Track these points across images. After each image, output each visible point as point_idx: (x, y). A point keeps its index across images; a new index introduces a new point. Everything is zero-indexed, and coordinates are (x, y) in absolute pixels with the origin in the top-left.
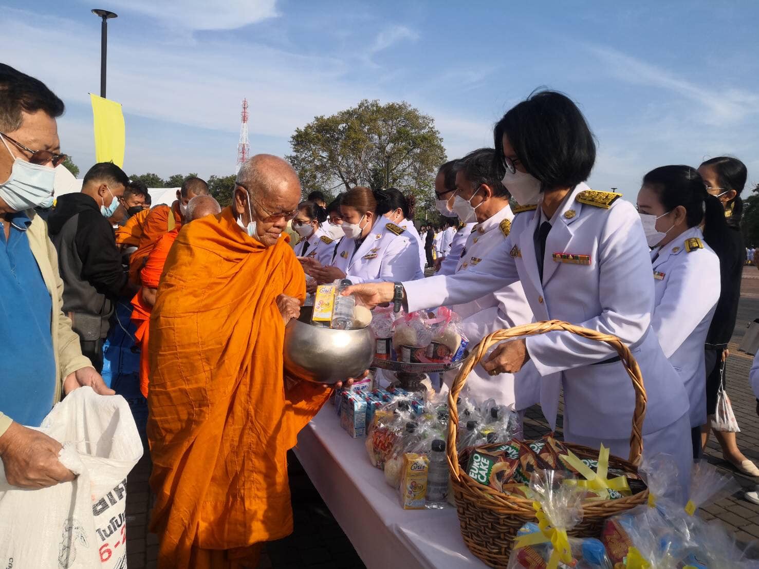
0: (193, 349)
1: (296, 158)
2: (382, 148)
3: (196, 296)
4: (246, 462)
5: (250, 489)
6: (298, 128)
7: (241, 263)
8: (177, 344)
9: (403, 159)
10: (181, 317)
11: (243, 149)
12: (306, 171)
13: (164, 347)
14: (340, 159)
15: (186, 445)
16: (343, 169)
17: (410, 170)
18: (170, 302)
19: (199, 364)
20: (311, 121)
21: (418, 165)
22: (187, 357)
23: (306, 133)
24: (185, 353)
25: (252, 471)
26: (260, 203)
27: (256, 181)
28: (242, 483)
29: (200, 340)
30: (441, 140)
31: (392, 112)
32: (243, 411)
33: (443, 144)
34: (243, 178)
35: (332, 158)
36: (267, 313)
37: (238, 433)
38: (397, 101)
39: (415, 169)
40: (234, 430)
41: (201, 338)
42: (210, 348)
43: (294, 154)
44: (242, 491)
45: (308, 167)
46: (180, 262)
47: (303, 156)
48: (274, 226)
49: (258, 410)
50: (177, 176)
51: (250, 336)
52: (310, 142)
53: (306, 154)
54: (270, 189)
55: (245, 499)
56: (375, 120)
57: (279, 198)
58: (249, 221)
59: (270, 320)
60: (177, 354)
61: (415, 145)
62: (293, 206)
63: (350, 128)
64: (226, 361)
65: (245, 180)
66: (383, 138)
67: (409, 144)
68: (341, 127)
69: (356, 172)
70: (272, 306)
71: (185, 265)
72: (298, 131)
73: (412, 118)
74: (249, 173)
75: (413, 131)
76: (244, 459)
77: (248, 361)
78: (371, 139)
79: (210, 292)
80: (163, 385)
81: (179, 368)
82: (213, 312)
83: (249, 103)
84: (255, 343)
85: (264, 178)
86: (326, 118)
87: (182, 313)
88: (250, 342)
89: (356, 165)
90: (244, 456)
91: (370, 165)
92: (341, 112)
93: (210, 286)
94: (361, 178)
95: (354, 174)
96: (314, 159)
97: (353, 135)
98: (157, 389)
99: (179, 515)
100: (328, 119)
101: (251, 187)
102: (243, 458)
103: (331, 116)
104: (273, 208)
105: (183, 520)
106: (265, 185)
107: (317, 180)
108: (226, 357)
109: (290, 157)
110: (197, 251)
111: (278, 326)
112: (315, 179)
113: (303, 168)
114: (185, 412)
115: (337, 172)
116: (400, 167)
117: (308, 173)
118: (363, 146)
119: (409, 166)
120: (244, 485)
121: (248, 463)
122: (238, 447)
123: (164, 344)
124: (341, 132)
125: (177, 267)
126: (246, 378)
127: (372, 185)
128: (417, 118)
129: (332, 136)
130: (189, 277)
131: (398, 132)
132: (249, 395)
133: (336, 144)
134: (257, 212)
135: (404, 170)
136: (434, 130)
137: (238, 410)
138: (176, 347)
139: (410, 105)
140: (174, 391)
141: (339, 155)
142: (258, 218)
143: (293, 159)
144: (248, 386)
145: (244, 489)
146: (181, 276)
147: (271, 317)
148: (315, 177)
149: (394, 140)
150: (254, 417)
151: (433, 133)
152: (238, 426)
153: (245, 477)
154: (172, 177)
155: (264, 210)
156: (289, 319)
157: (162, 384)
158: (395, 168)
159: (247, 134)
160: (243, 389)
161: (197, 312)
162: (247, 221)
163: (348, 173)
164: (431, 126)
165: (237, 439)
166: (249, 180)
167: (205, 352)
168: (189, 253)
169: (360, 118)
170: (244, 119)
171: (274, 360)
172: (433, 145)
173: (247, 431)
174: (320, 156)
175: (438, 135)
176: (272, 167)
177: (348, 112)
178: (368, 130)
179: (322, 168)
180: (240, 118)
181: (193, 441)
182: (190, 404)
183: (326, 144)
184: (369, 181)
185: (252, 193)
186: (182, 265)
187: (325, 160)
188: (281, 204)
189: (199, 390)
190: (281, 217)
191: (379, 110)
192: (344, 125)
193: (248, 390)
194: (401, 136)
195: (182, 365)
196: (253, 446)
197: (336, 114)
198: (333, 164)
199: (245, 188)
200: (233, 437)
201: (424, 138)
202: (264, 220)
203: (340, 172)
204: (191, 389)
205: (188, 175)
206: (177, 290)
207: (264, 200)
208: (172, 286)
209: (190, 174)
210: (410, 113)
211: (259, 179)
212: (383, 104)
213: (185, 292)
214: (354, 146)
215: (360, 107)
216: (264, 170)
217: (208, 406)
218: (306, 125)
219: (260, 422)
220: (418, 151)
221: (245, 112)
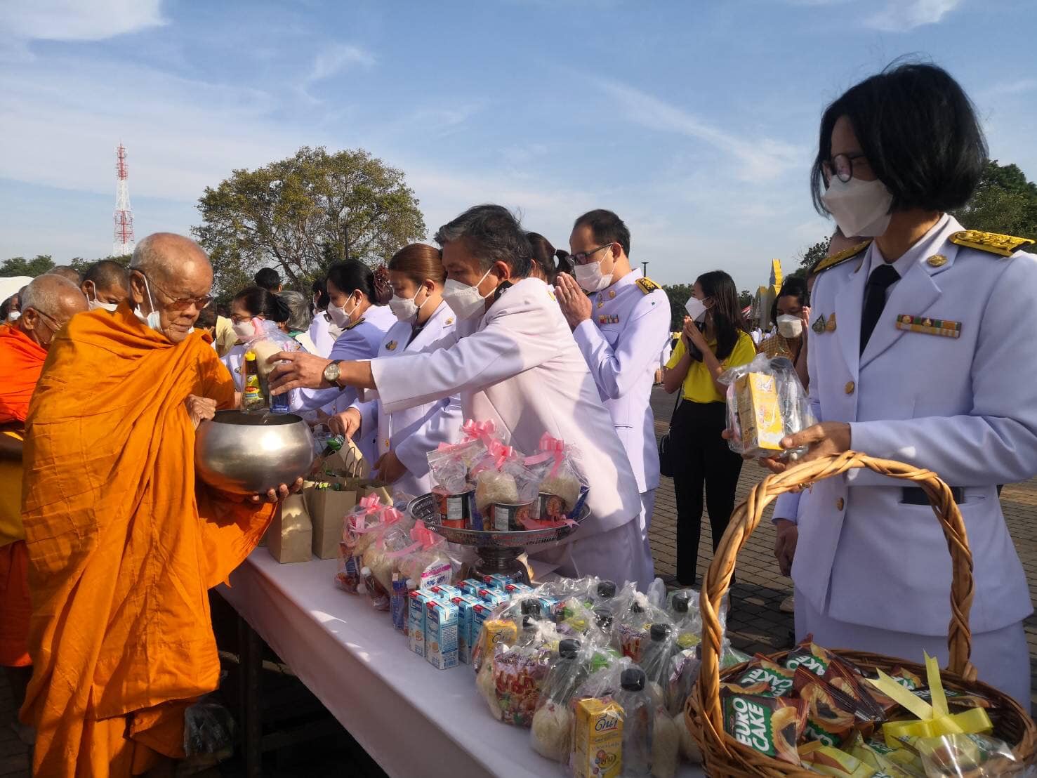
0: (77, 460)
1: (208, 229)
2: (334, 214)
3: (78, 398)
4: (149, 601)
5: (153, 633)
6: (208, 188)
7: (140, 360)
8: (54, 455)
9: (365, 228)
10: (59, 423)
11: (123, 217)
12: (225, 248)
13: (38, 461)
14: (274, 229)
15: (70, 584)
16: (280, 245)
17: (374, 245)
18: (45, 406)
19: (84, 479)
20: (229, 176)
21: (385, 237)
22: (67, 471)
23: (222, 194)
24: (64, 466)
25: (156, 611)
26: (162, 288)
27: (154, 262)
28: (143, 626)
29: (84, 448)
30: (416, 201)
31: (343, 163)
32: (145, 537)
33: (419, 208)
34: (138, 261)
35: (262, 228)
36: (173, 413)
37: (139, 565)
38: (351, 148)
39: (381, 242)
40: (134, 562)
41: (86, 446)
42: (98, 457)
43: (205, 224)
44: (144, 637)
45: (227, 243)
46: (60, 360)
47: (219, 227)
48: (182, 316)
49: (165, 532)
50: (16, 260)
51: (151, 443)
52: (228, 206)
53: (223, 224)
54: (172, 271)
55: (148, 646)
56: (323, 175)
57: (184, 280)
58: (149, 311)
59: (175, 423)
60: (54, 468)
61: (381, 209)
62: (203, 290)
63: (286, 186)
64: (120, 473)
65: (140, 262)
66: (336, 199)
67: (373, 207)
68: (272, 185)
69: (298, 249)
70: (180, 408)
71: (66, 363)
72: (208, 190)
73: (373, 172)
74: (145, 255)
75: (377, 190)
76: (146, 597)
77: (150, 473)
78: (317, 201)
79: (99, 394)
80: (39, 511)
81: (57, 487)
82: (101, 418)
83: (127, 151)
84: (157, 451)
85: (164, 258)
86: (250, 172)
87: (61, 418)
88: (151, 451)
89: (299, 239)
90: (146, 593)
91: (319, 239)
92: (272, 164)
93: (98, 387)
94: (305, 256)
95: (296, 251)
96: (235, 232)
97: (292, 197)
98: (31, 517)
99: (64, 677)
100: (254, 173)
101: (149, 270)
102: (144, 596)
103: (257, 170)
104: (177, 292)
105: (69, 684)
106: (165, 266)
107: (242, 261)
108: (120, 468)
109: (200, 229)
110: (79, 346)
111: (184, 429)
112: (239, 259)
113: (220, 244)
114: (68, 545)
115: (271, 248)
116: (362, 241)
117: (227, 253)
118: (308, 212)
119: (374, 238)
120: (145, 629)
121: (151, 601)
122: (139, 582)
123: (38, 457)
124: (272, 193)
125: (55, 368)
126: (148, 495)
127: (323, 266)
128: (381, 171)
129: (262, 199)
130: (72, 378)
131: (355, 192)
132: (153, 516)
133: (266, 209)
134: (159, 300)
135: (367, 245)
136: (405, 188)
137: (138, 533)
138: (53, 459)
139: (370, 154)
140: (53, 518)
141: (272, 225)
142: (161, 306)
143: (204, 232)
144: (151, 505)
145: (146, 634)
146: (60, 376)
147: (176, 418)
148: (238, 257)
149: (349, 202)
150: (159, 543)
151: (404, 193)
152: (139, 556)
153: (146, 618)
154: (8, 262)
155: (168, 296)
156: (199, 421)
157: (37, 509)
158: (354, 242)
159: (128, 196)
160: (145, 509)
161: (81, 417)
162: (147, 310)
163: (287, 249)
164: (401, 183)
165: (137, 573)
166: (145, 262)
167: (92, 463)
168: (71, 349)
169: (300, 172)
170: (122, 174)
171: (182, 469)
172: (405, 210)
173: (150, 561)
174: (245, 227)
175: (411, 195)
176: (172, 246)
177: (282, 164)
178: (314, 189)
179: (248, 244)
180: (116, 172)
181: (79, 577)
182: (73, 534)
183: (252, 210)
184: (318, 260)
185: (150, 277)
186: (62, 364)
187: (252, 232)
188: (187, 287)
189: (85, 512)
190: (190, 303)
191: (326, 161)
192: (278, 182)
193: (151, 508)
194: (360, 197)
195: (61, 481)
196: (157, 578)
197: (264, 167)
198: (264, 238)
199: (141, 271)
200: (133, 571)
201: (393, 200)
202: (168, 308)
203: (275, 248)
204: (75, 512)
205: (35, 257)
206: (55, 392)
207: (166, 283)
208: (48, 388)
209: (39, 256)
210: (371, 164)
211: (157, 260)
212: (331, 152)
213: (64, 393)
214: (294, 211)
215: (299, 157)
216: (162, 250)
217: (97, 530)
218: (221, 182)
219: (165, 545)
220: (384, 217)
221: (122, 164)
